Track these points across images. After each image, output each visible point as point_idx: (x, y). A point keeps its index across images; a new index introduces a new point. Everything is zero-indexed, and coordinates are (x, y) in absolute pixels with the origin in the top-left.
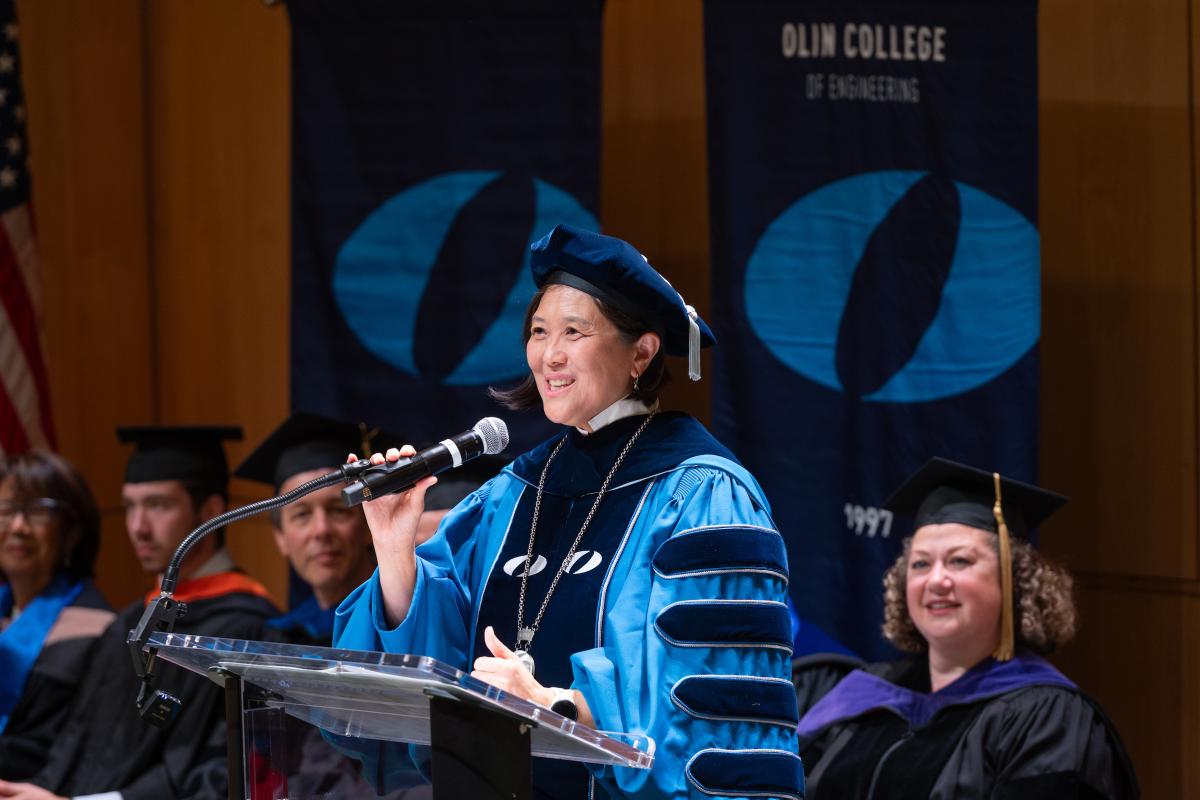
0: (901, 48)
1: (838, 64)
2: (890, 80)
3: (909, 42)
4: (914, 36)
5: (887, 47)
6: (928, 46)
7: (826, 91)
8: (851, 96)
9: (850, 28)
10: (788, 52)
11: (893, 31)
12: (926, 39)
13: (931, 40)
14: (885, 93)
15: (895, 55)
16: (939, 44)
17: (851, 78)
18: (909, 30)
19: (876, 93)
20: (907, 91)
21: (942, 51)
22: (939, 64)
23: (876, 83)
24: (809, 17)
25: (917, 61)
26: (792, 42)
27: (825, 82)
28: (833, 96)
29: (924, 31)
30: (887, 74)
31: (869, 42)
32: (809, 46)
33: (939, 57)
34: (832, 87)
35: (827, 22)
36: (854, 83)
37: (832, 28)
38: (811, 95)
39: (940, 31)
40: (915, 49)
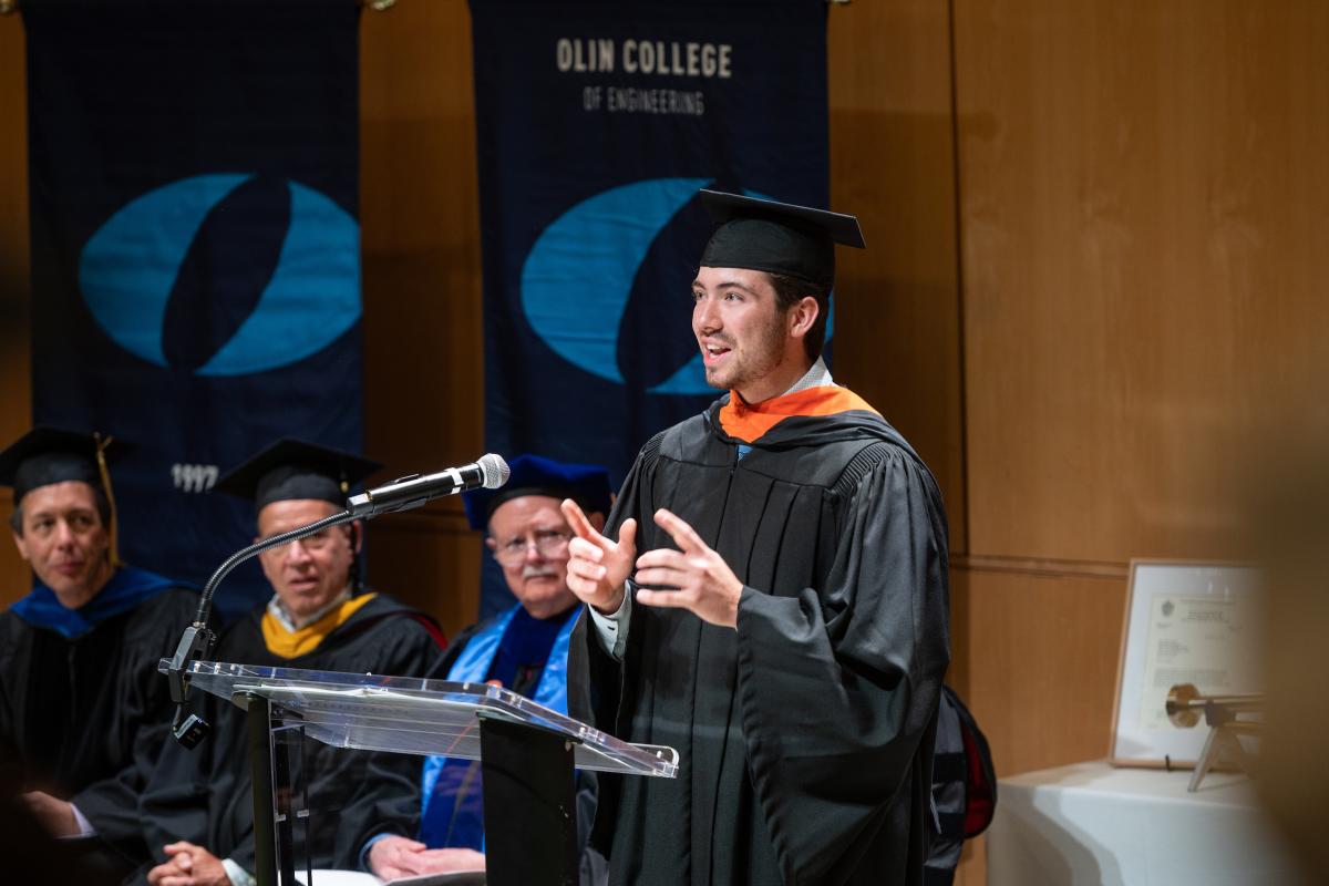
0: (684, 63)
1: (618, 78)
2: (673, 93)
3: (692, 59)
4: (698, 53)
5: (668, 63)
6: (712, 62)
7: (604, 102)
8: (631, 108)
9: (630, 45)
10: (564, 66)
11: (676, 48)
12: (710, 56)
13: (716, 57)
14: (667, 106)
15: (678, 70)
16: (724, 61)
17: (631, 91)
18: (692, 47)
19: (658, 106)
20: (692, 105)
21: (727, 68)
22: (724, 79)
23: (658, 96)
24: (586, 34)
25: (701, 76)
26: (568, 56)
27: (604, 95)
28: (612, 108)
29: (709, 49)
30: (669, 88)
31: (650, 57)
32: (585, 60)
33: (724, 73)
34: (611, 99)
35: (606, 39)
36: (634, 96)
37: (611, 44)
38: (589, 107)
39: (725, 49)
40: (698, 65)
